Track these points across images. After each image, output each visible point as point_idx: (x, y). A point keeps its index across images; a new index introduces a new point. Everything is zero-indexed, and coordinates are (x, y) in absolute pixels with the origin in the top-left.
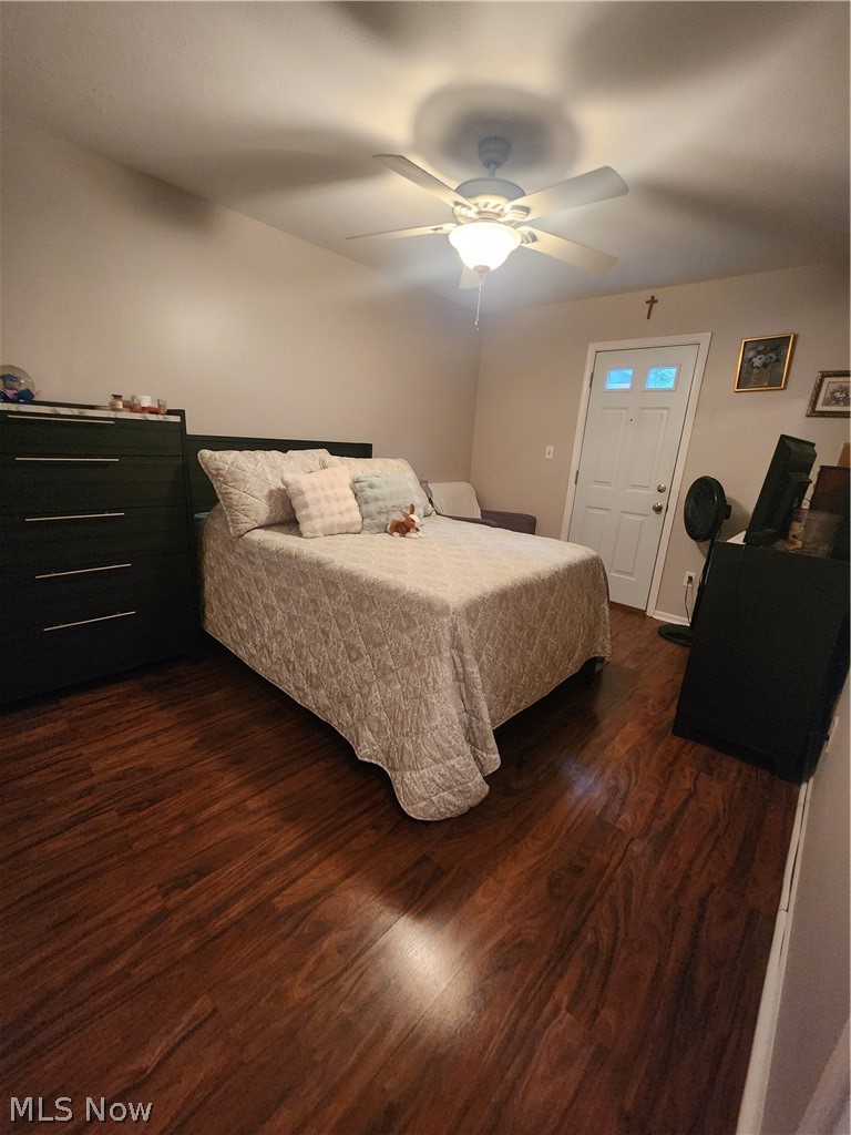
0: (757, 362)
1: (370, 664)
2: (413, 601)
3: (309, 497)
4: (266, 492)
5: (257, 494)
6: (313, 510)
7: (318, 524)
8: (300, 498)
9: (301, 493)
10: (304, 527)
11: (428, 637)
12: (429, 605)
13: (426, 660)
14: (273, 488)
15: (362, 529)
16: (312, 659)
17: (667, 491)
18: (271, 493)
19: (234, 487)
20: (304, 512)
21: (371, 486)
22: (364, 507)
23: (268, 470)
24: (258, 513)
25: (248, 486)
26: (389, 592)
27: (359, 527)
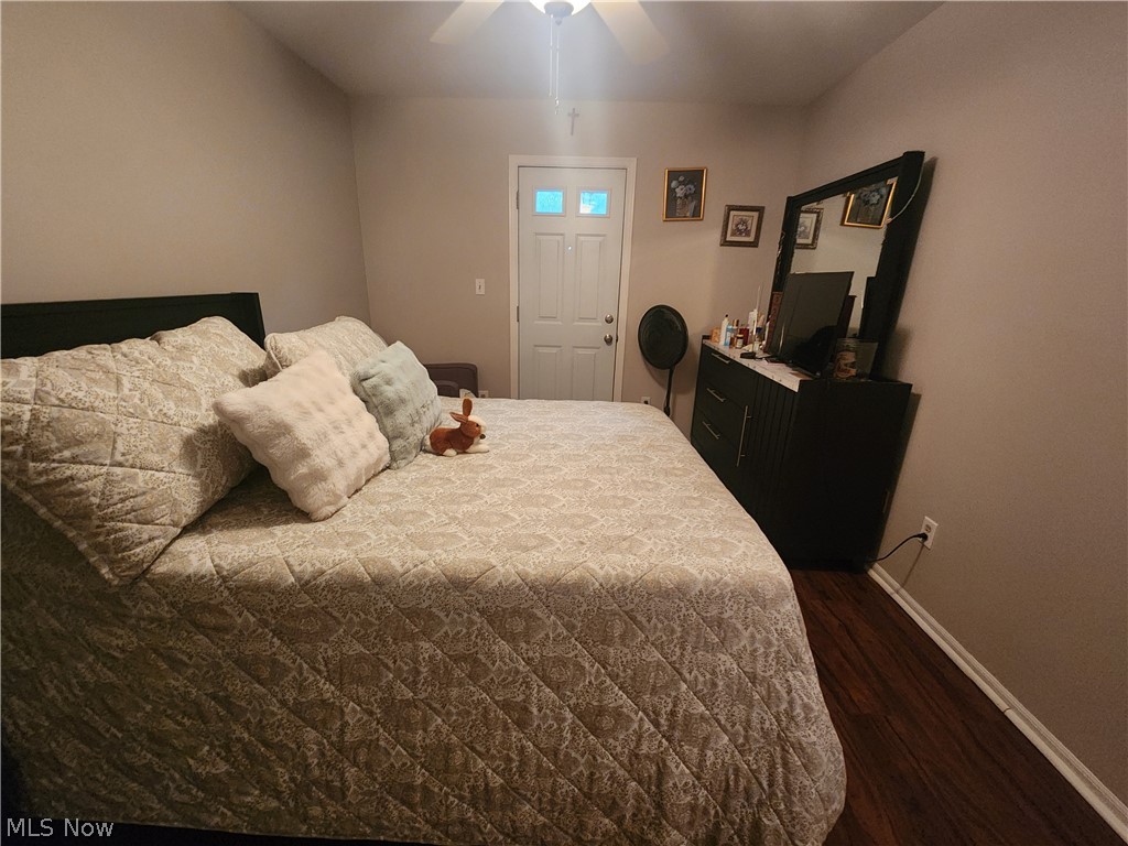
0: (680, 192)
1: (647, 725)
2: (722, 596)
3: (304, 432)
4: (176, 448)
5: (154, 458)
6: (321, 458)
7: (339, 482)
8: (283, 441)
9: (283, 429)
10: (315, 498)
11: (769, 644)
12: (754, 592)
13: (775, 681)
14: (189, 431)
15: (393, 459)
16: (481, 764)
17: (615, 320)
18: (190, 447)
19: (74, 460)
20: (303, 470)
21: (389, 382)
22: (388, 422)
23: (156, 392)
24: (175, 503)
25: (120, 447)
26: (666, 594)
27: (387, 458)
